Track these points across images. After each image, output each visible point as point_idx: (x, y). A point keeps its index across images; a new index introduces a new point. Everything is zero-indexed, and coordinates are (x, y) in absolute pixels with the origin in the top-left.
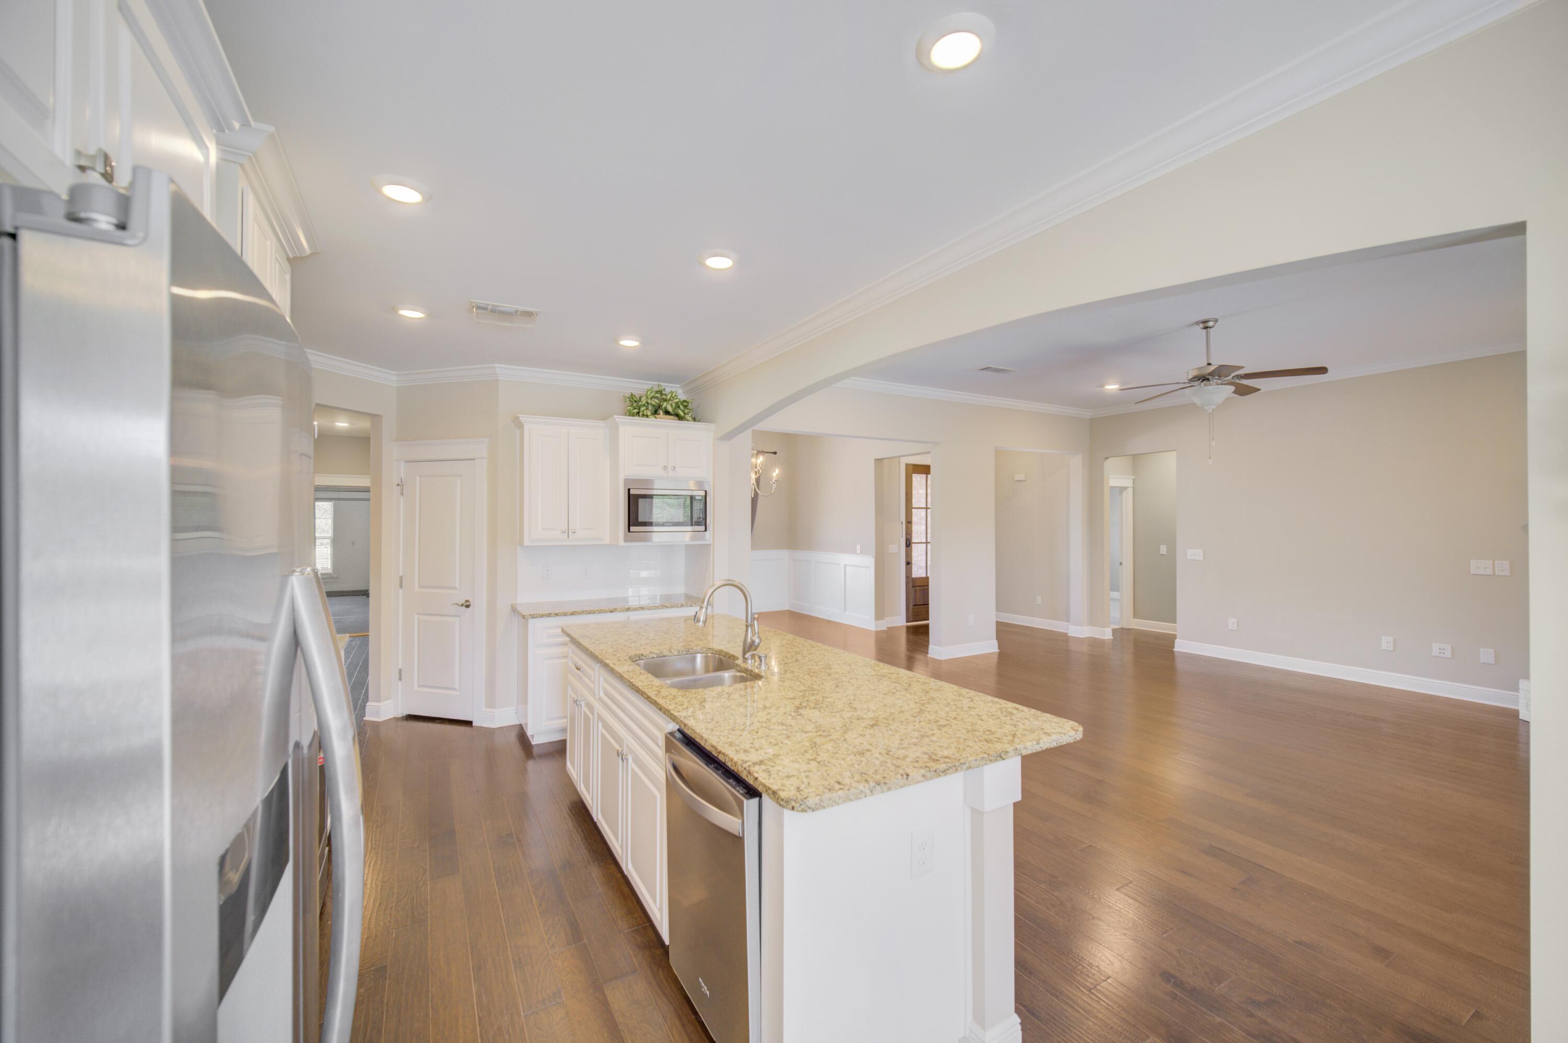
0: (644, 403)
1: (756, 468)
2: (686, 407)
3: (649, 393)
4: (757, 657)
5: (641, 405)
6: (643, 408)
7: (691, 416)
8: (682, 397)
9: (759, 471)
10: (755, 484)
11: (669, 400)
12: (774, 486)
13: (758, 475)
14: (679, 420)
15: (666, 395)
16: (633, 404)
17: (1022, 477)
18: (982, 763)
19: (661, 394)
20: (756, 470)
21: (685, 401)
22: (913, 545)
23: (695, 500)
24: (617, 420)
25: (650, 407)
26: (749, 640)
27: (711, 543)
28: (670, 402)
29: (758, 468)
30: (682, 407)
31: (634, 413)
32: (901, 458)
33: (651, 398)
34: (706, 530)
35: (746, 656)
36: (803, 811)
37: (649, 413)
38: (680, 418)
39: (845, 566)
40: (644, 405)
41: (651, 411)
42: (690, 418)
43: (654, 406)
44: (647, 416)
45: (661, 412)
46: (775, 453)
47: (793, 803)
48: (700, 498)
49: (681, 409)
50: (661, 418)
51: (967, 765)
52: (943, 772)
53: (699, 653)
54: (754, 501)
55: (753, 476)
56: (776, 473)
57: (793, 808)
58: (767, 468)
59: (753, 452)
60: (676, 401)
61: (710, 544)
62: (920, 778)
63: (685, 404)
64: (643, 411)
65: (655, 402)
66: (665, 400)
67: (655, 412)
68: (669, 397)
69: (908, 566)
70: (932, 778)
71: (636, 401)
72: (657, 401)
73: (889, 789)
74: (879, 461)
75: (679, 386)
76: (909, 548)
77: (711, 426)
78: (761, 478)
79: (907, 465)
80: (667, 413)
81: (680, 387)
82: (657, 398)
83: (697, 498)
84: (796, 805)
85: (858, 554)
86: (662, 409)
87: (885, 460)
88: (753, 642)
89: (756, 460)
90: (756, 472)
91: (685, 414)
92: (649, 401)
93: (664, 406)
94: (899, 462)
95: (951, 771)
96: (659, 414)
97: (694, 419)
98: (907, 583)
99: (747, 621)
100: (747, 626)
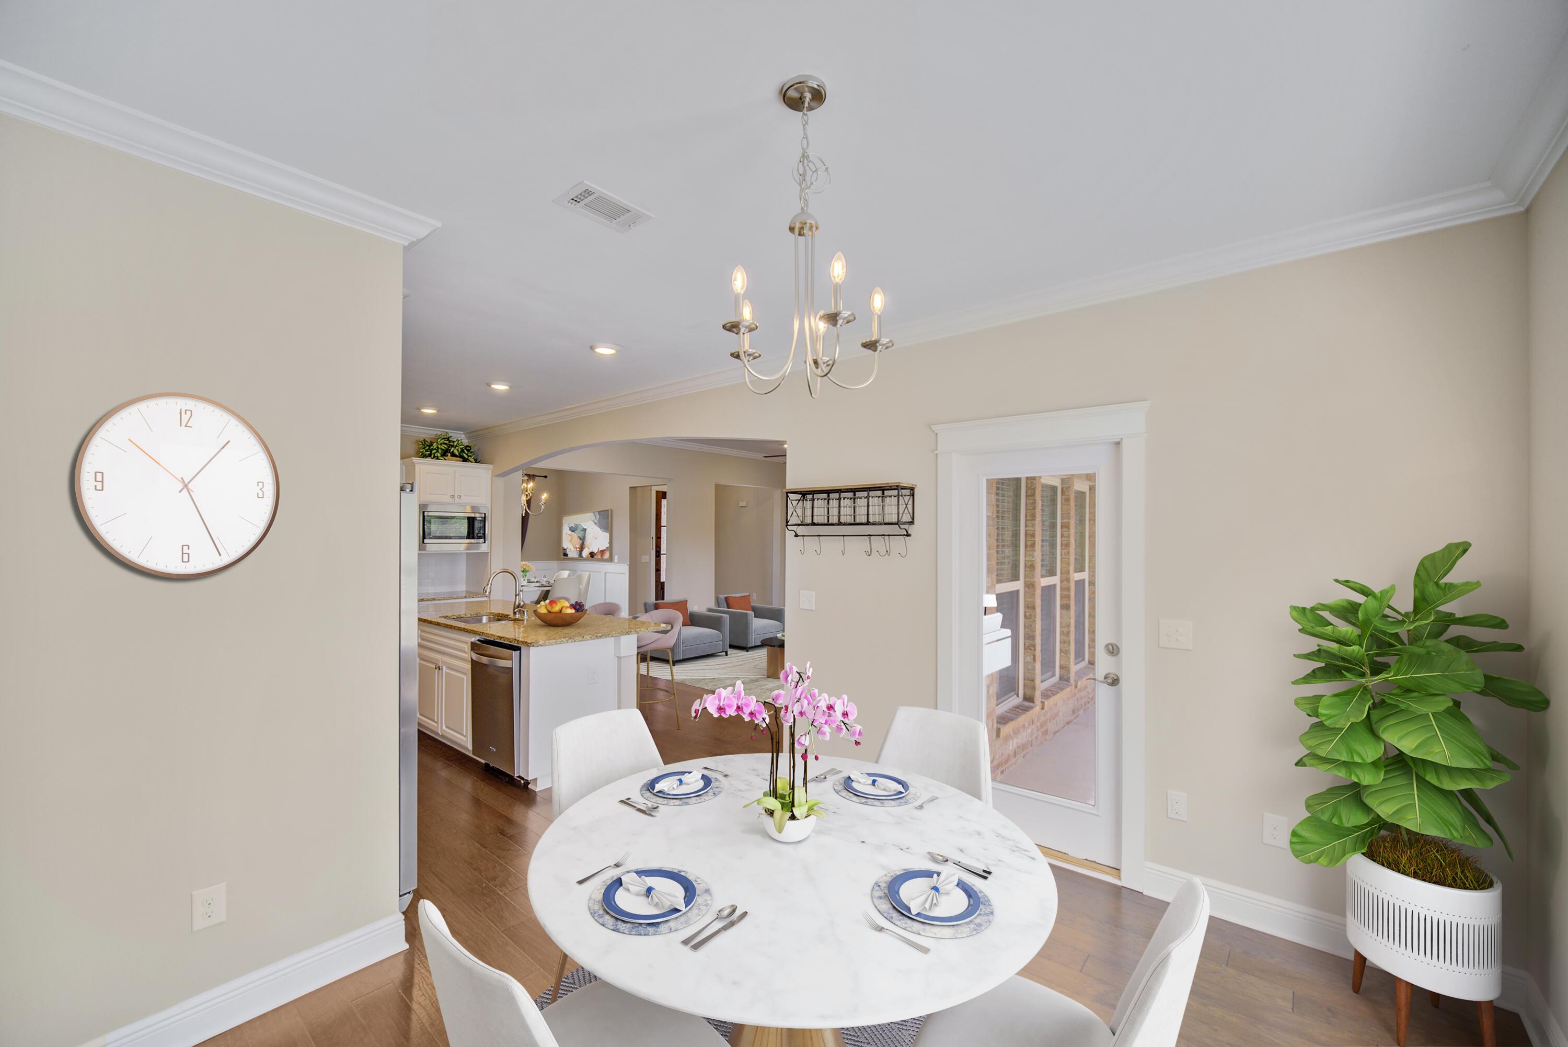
0: (435, 447)
1: (527, 491)
2: (468, 450)
3: (439, 440)
4: (522, 611)
5: (432, 449)
6: (434, 451)
7: (474, 458)
8: (466, 442)
9: (529, 494)
10: (526, 505)
11: (456, 446)
12: (543, 507)
13: (529, 497)
14: (463, 461)
15: (453, 442)
16: (425, 447)
17: (744, 504)
18: (619, 635)
19: (448, 439)
20: (526, 493)
21: (468, 446)
22: (662, 555)
23: (476, 520)
24: (414, 460)
25: (440, 451)
26: (517, 603)
27: (489, 551)
28: (457, 448)
29: (528, 492)
30: (465, 451)
31: (426, 454)
32: (652, 487)
33: (441, 444)
34: (485, 542)
35: (516, 611)
36: (538, 646)
37: (439, 455)
38: (465, 460)
39: (605, 573)
40: (435, 449)
41: (441, 454)
42: (473, 460)
43: (443, 450)
44: (438, 458)
45: (449, 454)
46: (546, 477)
47: (533, 644)
48: (480, 519)
49: (465, 453)
50: (449, 460)
51: (611, 635)
52: (600, 637)
53: (484, 616)
54: (525, 520)
55: (524, 498)
56: (545, 496)
57: (533, 646)
58: (537, 492)
59: (523, 478)
60: (461, 447)
61: (488, 553)
62: (589, 638)
63: (468, 448)
64: (434, 453)
65: (444, 447)
66: (453, 446)
67: (444, 454)
68: (455, 444)
69: (657, 573)
70: (594, 639)
71: (427, 446)
72: (446, 446)
73: (575, 641)
74: (633, 489)
75: (462, 433)
76: (659, 558)
77: (491, 466)
78: (532, 500)
79: (657, 492)
80: (453, 455)
81: (464, 434)
82: (445, 444)
83: (478, 519)
84: (535, 644)
85: (616, 563)
86: (449, 452)
87: (638, 488)
88: (519, 604)
89: (527, 484)
90: (527, 495)
91: (469, 456)
92: (439, 446)
93: (451, 451)
94: (651, 490)
95: (604, 637)
96: (447, 456)
97: (476, 461)
98: (656, 586)
99: (516, 593)
100: (516, 596)
